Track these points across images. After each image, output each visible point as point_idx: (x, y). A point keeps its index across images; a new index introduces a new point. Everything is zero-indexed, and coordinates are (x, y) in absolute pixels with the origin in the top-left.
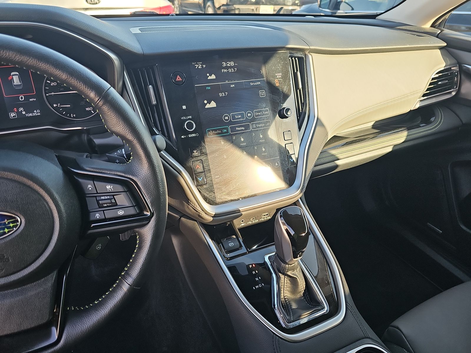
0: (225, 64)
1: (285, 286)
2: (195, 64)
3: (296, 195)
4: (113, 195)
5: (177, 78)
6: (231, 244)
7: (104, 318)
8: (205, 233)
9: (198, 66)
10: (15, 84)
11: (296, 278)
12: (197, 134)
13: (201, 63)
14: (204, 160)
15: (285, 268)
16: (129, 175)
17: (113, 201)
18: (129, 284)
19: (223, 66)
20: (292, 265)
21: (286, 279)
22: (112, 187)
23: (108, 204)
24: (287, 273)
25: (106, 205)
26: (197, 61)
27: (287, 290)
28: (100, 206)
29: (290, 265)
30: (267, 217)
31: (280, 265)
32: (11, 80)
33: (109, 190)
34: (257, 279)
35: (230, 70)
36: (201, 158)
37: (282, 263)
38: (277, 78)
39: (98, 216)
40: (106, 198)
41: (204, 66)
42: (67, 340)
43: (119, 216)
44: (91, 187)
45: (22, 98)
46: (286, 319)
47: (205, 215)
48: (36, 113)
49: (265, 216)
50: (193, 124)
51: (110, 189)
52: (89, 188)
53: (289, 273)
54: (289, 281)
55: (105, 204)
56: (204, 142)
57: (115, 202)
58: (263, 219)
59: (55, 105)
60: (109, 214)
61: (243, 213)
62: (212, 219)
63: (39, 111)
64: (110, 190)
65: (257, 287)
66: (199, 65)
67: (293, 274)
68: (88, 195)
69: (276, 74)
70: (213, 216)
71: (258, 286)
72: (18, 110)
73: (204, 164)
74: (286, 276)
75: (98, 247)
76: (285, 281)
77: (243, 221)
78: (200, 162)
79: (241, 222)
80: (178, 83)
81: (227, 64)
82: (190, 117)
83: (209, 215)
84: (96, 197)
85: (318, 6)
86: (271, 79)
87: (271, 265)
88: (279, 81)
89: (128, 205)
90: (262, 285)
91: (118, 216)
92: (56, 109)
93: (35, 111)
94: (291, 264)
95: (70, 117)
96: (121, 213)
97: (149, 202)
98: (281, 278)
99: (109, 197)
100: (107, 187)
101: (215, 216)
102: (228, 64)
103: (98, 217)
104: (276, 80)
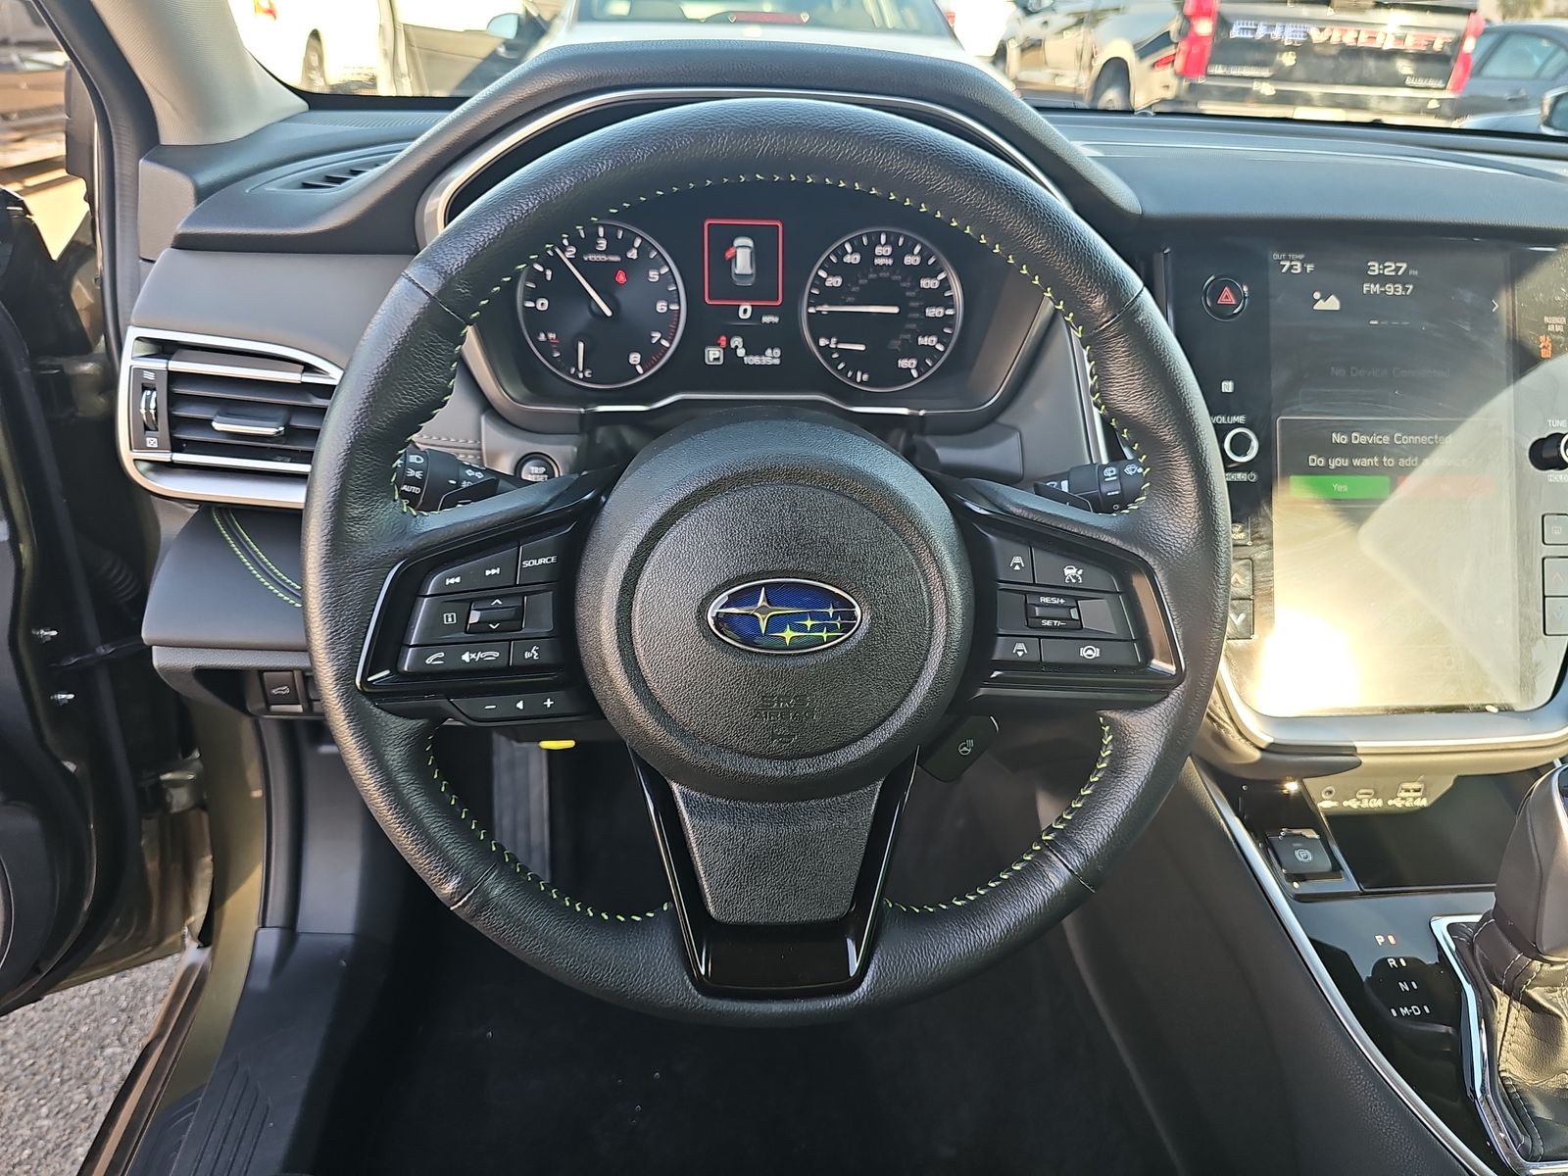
0: (1376, 268)
1: (1508, 1036)
2: (1282, 260)
3: (1559, 738)
4: (1074, 594)
5: (1223, 296)
6: (1303, 856)
7: (987, 952)
8: (1219, 797)
9: (1291, 267)
10: (737, 272)
11: (1560, 1018)
12: (1254, 477)
13: (1301, 257)
14: (1260, 560)
15: (1526, 972)
16: (1136, 547)
17: (1074, 614)
18: (1070, 870)
19: (1370, 273)
20: (1555, 968)
21: (1514, 1011)
22: (1080, 572)
23: (1056, 622)
24: (1529, 991)
25: (1048, 623)
26: (1289, 248)
27: (1513, 1051)
28: (1032, 621)
29: (1546, 967)
30: (1415, 799)
31: (1506, 958)
32: (730, 260)
33: (1070, 580)
34: (1404, 986)
35: (1390, 289)
36: (1251, 551)
37: (1515, 951)
38: (1548, 333)
39: (1020, 649)
40: (1056, 601)
41: (1310, 267)
42: (880, 986)
43: (1084, 662)
44: (1020, 564)
45: (745, 310)
46: (1516, 1142)
47: (1238, 736)
48: (772, 357)
49: (1407, 794)
50: (1250, 441)
51: (1074, 577)
52: (1015, 564)
53: (1535, 994)
54: (1523, 1023)
55: (1048, 619)
56: (1270, 503)
57: (1077, 618)
58: (1398, 803)
59: (823, 342)
60: (1054, 652)
61: (1364, 760)
62: (1257, 755)
63: (777, 352)
64: (1074, 581)
65: (1405, 1011)
66: (1293, 263)
67: (1550, 1001)
68: (1003, 585)
69: (1546, 319)
70: (1263, 746)
71: (1409, 1008)
72: (728, 343)
73: (1256, 573)
74: (1517, 1000)
75: (965, 749)
76: (1511, 1019)
77: (1330, 792)
78: (1245, 565)
79: (1323, 796)
80: (1222, 312)
81: (1385, 267)
82: (1241, 419)
83: (1248, 740)
84: (1026, 593)
85: (1539, 121)
86: (1527, 333)
87: (1458, 953)
88: (1552, 341)
89: (1115, 632)
90: (1423, 1010)
91: (1080, 661)
92: (826, 351)
93: (769, 352)
94: (1552, 964)
95: (853, 379)
96: (1090, 653)
97: (1180, 637)
98: (1496, 1002)
99: (1062, 601)
100: (1067, 572)
101: (1272, 749)
102: (1386, 270)
103: (1020, 654)
104: (1542, 338)
